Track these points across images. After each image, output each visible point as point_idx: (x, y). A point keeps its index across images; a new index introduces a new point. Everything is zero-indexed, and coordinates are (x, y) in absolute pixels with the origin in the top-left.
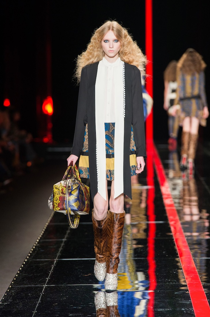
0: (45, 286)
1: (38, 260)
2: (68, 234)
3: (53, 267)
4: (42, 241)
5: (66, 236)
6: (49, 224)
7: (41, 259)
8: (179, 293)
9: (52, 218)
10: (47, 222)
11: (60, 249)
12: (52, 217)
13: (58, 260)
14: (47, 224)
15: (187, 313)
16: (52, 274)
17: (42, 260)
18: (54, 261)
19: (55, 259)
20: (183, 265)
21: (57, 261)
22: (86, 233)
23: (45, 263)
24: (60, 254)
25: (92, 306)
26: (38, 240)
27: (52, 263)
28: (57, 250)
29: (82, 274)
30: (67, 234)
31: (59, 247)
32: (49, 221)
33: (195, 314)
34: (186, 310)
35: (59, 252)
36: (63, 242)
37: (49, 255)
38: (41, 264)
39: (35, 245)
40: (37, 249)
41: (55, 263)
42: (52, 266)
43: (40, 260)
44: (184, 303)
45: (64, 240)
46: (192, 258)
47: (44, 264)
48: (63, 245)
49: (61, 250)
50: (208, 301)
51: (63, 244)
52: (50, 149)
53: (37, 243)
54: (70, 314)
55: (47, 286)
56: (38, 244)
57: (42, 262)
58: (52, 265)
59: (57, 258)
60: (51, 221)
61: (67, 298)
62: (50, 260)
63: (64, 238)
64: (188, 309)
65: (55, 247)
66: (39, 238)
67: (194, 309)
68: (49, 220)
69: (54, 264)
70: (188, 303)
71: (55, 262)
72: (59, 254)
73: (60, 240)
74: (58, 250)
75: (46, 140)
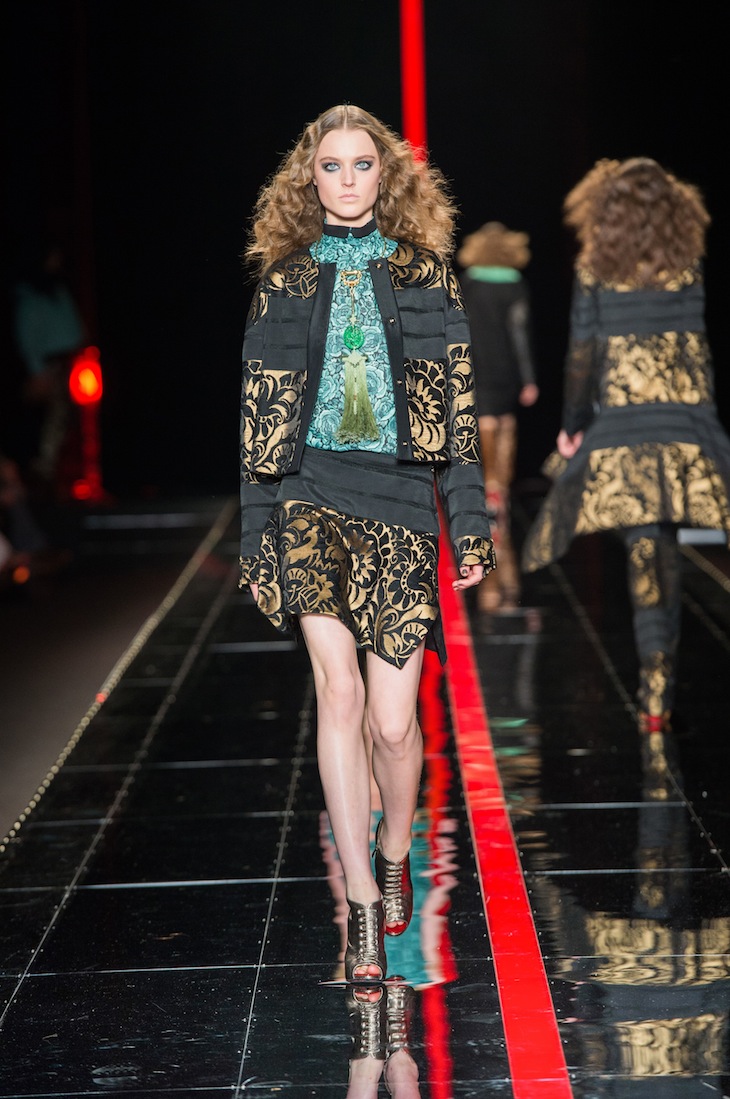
0: (23, 976)
1: (10, 890)
2: (121, 804)
3: (57, 913)
4: (30, 826)
5: (112, 810)
6: (60, 769)
7: (21, 886)
8: (466, 990)
9: (73, 750)
10: (55, 764)
11: (90, 852)
12: (74, 746)
13: (78, 890)
14: (55, 769)
15: (483, 1056)
16: (52, 934)
17: (23, 889)
18: (64, 892)
19: (66, 887)
20: (489, 898)
21: (72, 891)
22: (181, 799)
23: (33, 901)
24: (86, 869)
25: (173, 1042)
26: (17, 826)
27: (56, 898)
28: (76, 856)
29: (149, 934)
30: (118, 801)
31: (85, 846)
32: (60, 761)
33: (509, 1057)
34: (480, 1047)
35: (84, 861)
36: (102, 829)
37: (48, 874)
38: (17, 905)
39: (6, 840)
40: (12, 855)
41: (67, 899)
42: (55, 910)
43: (16, 890)
44: (477, 1021)
45: (104, 822)
46: (521, 872)
47: (27, 904)
48: (100, 840)
49: (92, 856)
50: (556, 1012)
51: (98, 837)
52: (94, 522)
53: (12, 833)
54: (94, 1069)
55: (28, 975)
56: (16, 836)
57: (23, 897)
58: (56, 907)
59: (73, 882)
60: (69, 760)
61: (91, 1015)
62: (50, 888)
63: (104, 816)
64: (487, 1041)
65: (71, 845)
66: (22, 818)
67: (507, 1042)
68: (62, 755)
69: (63, 902)
70: (491, 1021)
71: (67, 896)
72: (82, 869)
73: (92, 822)
74: (81, 857)
75: (82, 490)
